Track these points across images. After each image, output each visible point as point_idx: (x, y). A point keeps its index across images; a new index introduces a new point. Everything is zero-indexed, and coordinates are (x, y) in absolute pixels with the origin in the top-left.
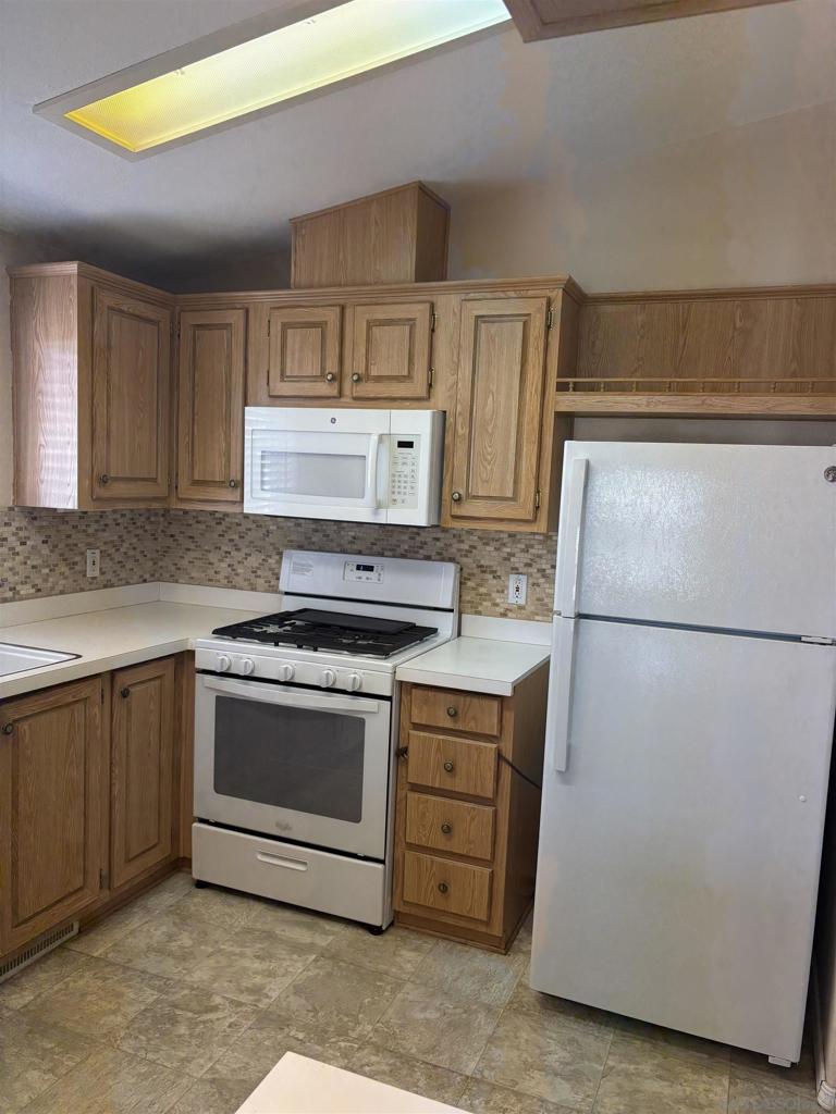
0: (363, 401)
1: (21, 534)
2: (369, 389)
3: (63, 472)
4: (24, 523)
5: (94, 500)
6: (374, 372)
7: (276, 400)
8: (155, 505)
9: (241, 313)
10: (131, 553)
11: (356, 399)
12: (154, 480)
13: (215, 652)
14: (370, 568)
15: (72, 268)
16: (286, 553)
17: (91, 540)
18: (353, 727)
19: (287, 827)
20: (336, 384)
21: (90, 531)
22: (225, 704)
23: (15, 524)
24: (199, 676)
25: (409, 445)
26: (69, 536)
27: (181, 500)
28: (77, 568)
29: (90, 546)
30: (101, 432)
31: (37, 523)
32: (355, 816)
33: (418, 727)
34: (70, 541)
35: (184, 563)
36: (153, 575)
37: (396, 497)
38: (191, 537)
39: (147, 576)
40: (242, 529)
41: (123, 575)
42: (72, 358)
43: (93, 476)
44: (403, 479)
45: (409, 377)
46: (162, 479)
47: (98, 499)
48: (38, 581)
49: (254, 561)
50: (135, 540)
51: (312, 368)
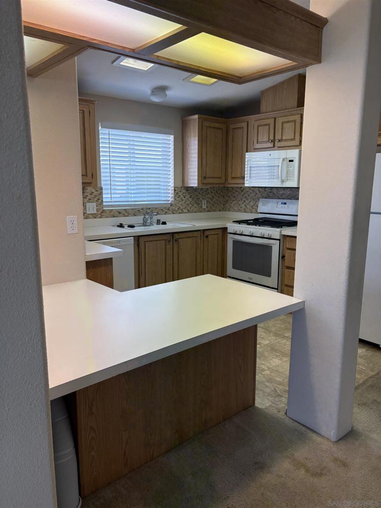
0: (280, 148)
1: (184, 194)
2: (282, 144)
3: (194, 176)
4: (185, 191)
5: (202, 184)
6: (284, 138)
7: (256, 150)
8: (221, 186)
9: (246, 123)
10: (216, 202)
11: (279, 147)
12: (220, 178)
13: (232, 227)
14: (285, 204)
15: (196, 117)
16: (261, 200)
17: (204, 197)
18: (269, 248)
19: (251, 279)
20: (272, 143)
21: (204, 194)
22: (236, 243)
23: (182, 192)
24: (228, 234)
25: (292, 161)
26: (197, 196)
27: (229, 184)
28: (200, 205)
29: (203, 199)
30: (204, 164)
31: (189, 191)
32: (269, 275)
33: (288, 249)
34: (198, 197)
35: (232, 205)
36: (223, 209)
37: (289, 178)
38: (234, 197)
39: (221, 209)
40: (249, 193)
41: (214, 209)
42: (196, 142)
43: (202, 176)
44: (290, 172)
45: (294, 139)
46: (223, 178)
47: (203, 184)
48: (189, 208)
49: (252, 203)
50: (217, 198)
51: (266, 139)
